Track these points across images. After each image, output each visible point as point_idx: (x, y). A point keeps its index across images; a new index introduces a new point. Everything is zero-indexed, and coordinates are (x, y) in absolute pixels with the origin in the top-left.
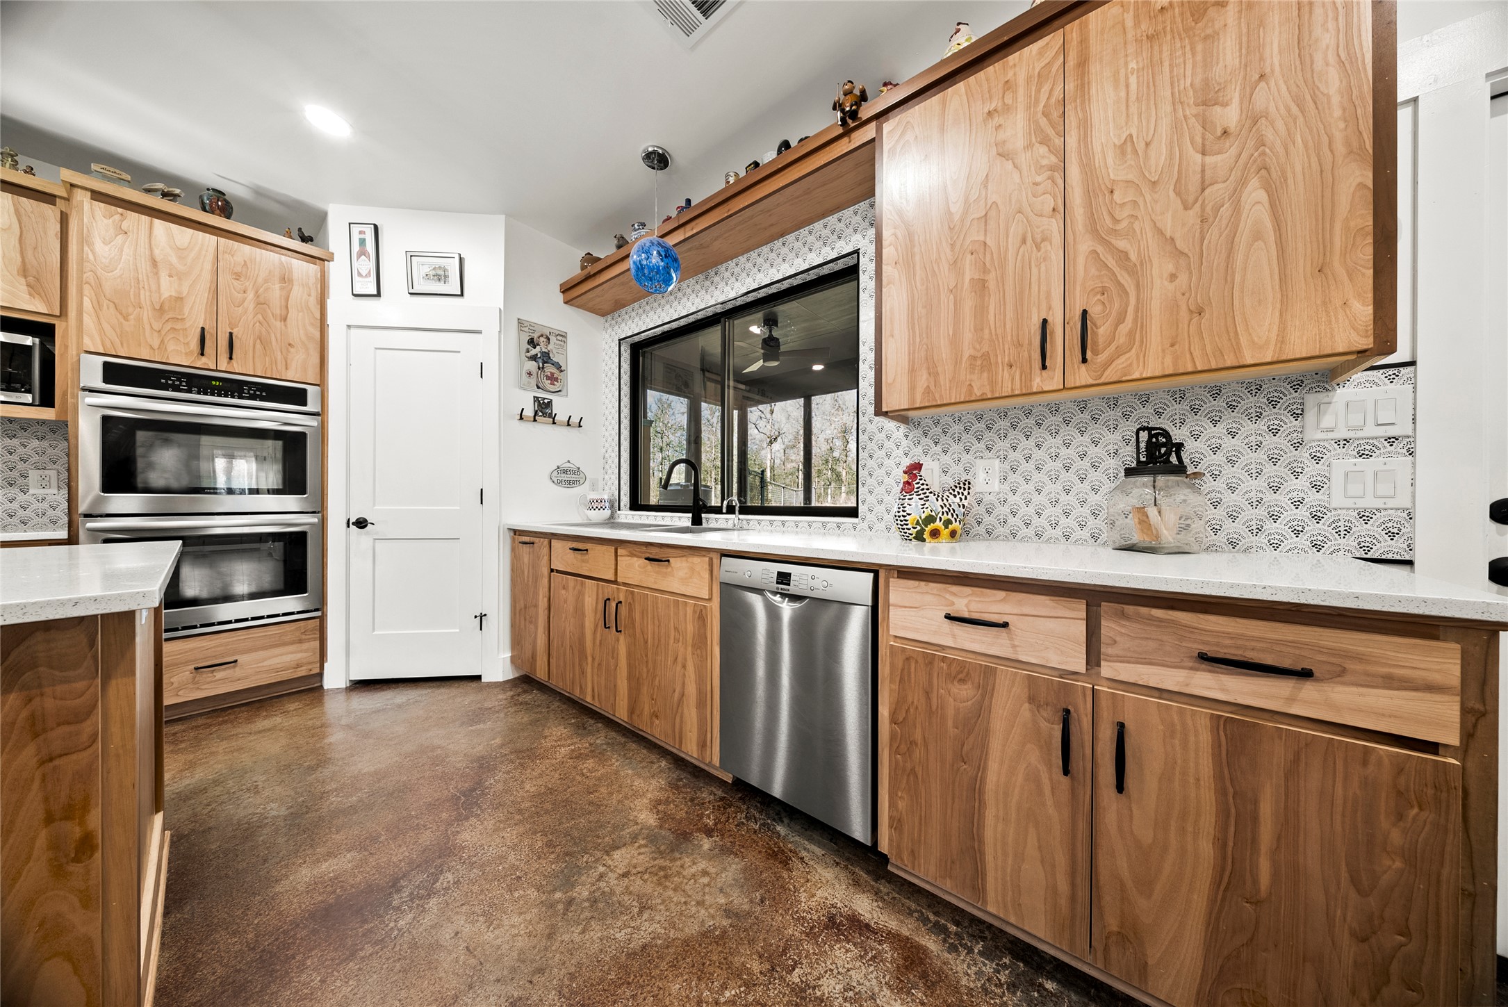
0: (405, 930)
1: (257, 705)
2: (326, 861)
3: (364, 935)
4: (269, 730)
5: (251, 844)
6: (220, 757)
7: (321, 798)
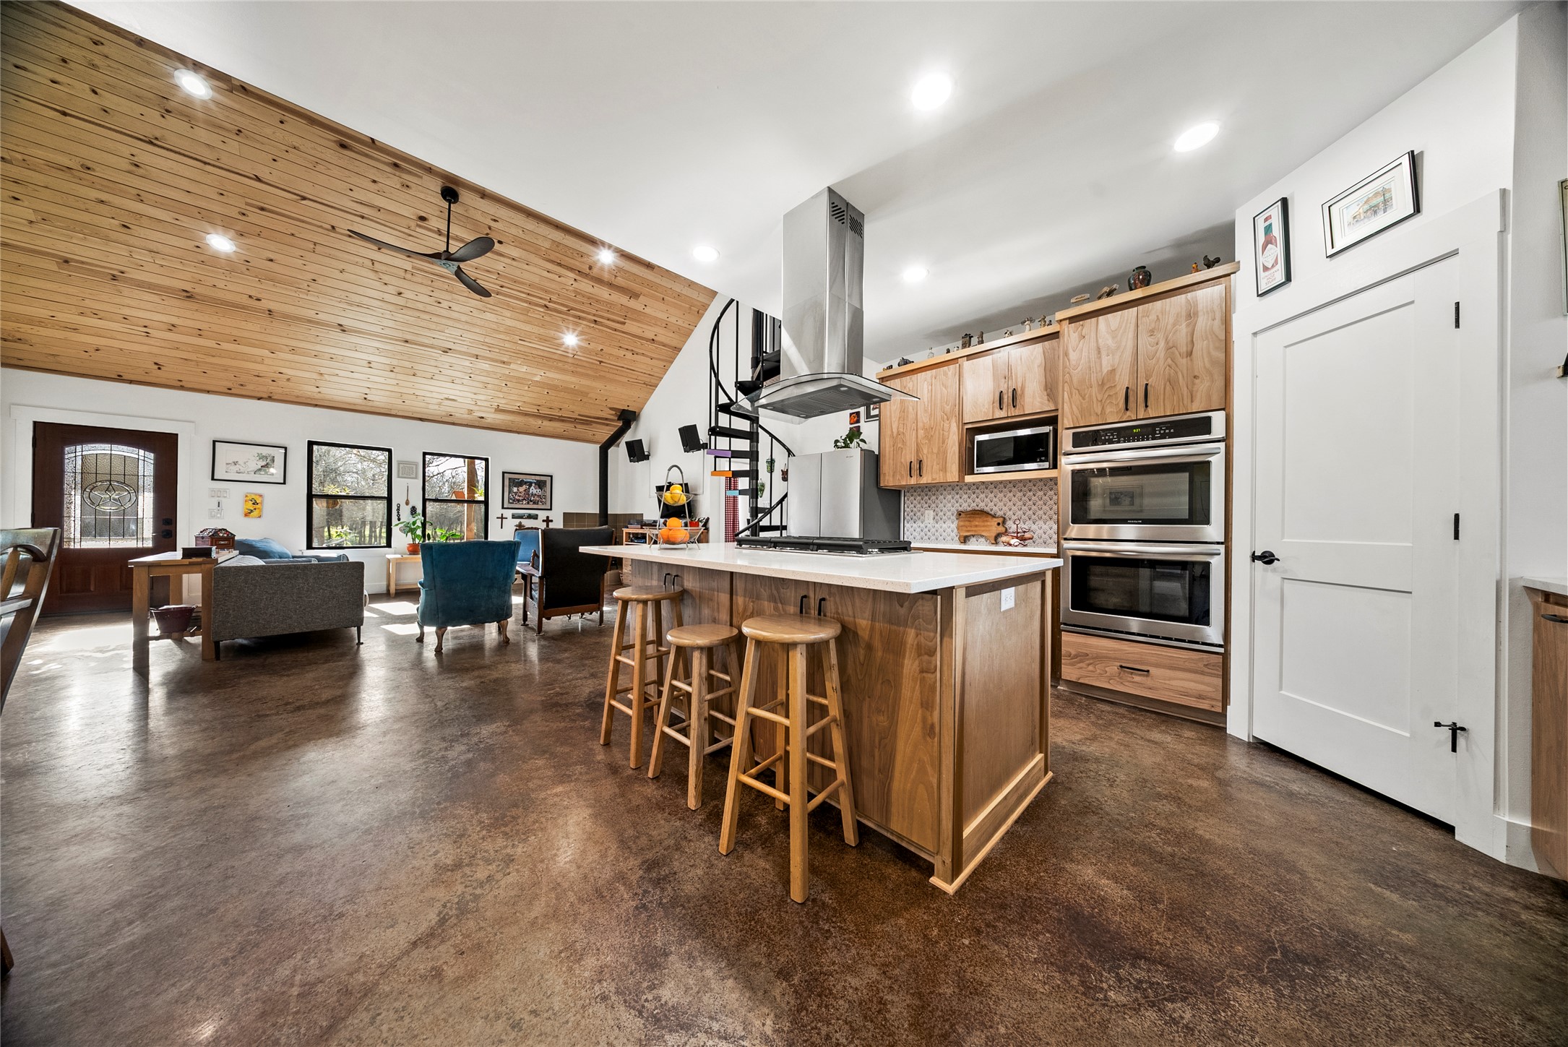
0: (1109, 1004)
1: (1164, 718)
2: (1108, 878)
3: (1082, 966)
4: (1156, 743)
5: (1079, 819)
6: (1113, 744)
7: (1146, 826)
